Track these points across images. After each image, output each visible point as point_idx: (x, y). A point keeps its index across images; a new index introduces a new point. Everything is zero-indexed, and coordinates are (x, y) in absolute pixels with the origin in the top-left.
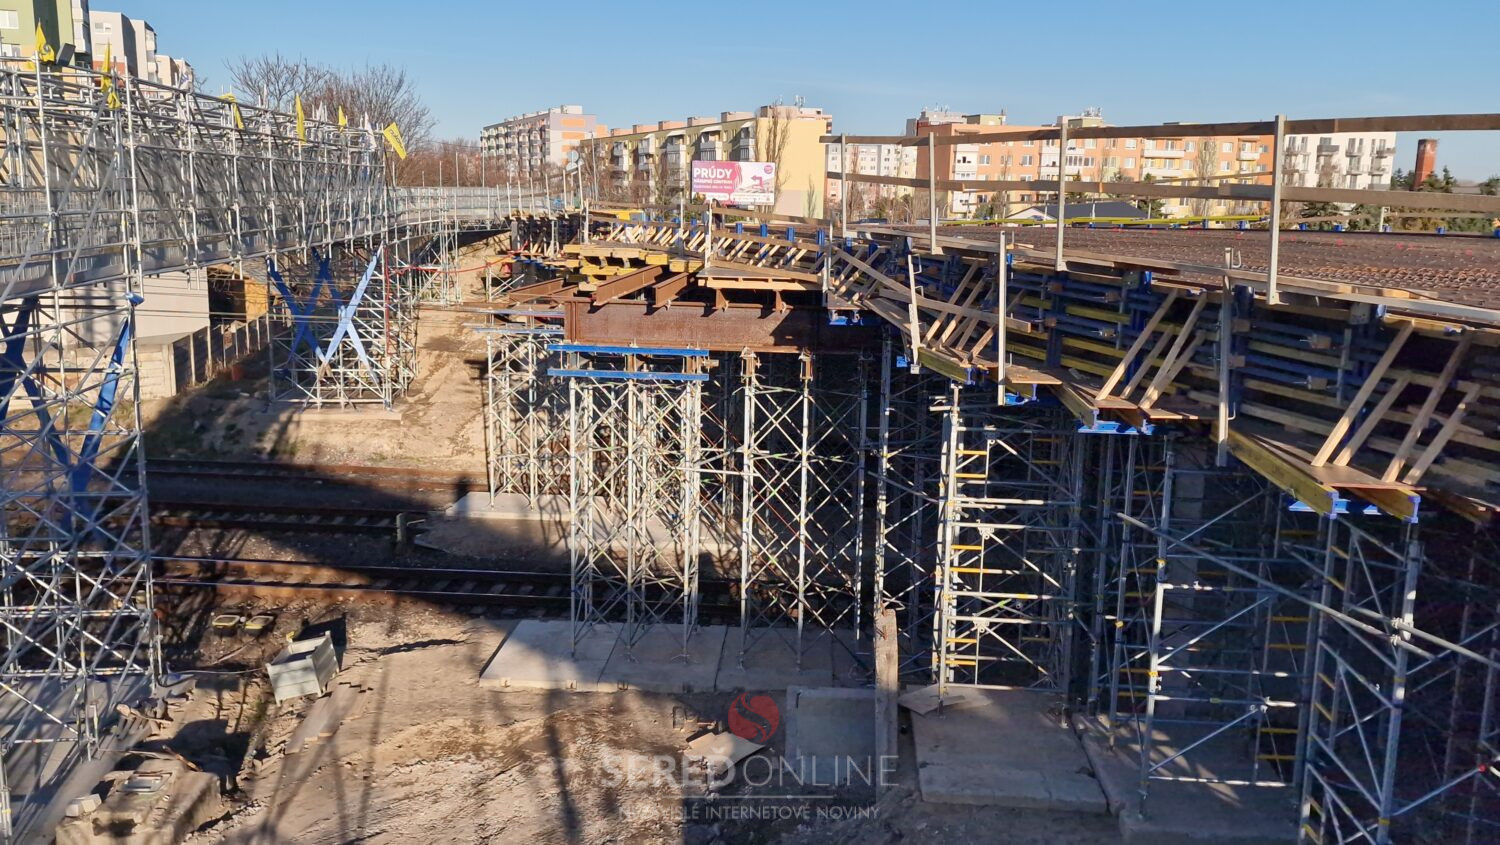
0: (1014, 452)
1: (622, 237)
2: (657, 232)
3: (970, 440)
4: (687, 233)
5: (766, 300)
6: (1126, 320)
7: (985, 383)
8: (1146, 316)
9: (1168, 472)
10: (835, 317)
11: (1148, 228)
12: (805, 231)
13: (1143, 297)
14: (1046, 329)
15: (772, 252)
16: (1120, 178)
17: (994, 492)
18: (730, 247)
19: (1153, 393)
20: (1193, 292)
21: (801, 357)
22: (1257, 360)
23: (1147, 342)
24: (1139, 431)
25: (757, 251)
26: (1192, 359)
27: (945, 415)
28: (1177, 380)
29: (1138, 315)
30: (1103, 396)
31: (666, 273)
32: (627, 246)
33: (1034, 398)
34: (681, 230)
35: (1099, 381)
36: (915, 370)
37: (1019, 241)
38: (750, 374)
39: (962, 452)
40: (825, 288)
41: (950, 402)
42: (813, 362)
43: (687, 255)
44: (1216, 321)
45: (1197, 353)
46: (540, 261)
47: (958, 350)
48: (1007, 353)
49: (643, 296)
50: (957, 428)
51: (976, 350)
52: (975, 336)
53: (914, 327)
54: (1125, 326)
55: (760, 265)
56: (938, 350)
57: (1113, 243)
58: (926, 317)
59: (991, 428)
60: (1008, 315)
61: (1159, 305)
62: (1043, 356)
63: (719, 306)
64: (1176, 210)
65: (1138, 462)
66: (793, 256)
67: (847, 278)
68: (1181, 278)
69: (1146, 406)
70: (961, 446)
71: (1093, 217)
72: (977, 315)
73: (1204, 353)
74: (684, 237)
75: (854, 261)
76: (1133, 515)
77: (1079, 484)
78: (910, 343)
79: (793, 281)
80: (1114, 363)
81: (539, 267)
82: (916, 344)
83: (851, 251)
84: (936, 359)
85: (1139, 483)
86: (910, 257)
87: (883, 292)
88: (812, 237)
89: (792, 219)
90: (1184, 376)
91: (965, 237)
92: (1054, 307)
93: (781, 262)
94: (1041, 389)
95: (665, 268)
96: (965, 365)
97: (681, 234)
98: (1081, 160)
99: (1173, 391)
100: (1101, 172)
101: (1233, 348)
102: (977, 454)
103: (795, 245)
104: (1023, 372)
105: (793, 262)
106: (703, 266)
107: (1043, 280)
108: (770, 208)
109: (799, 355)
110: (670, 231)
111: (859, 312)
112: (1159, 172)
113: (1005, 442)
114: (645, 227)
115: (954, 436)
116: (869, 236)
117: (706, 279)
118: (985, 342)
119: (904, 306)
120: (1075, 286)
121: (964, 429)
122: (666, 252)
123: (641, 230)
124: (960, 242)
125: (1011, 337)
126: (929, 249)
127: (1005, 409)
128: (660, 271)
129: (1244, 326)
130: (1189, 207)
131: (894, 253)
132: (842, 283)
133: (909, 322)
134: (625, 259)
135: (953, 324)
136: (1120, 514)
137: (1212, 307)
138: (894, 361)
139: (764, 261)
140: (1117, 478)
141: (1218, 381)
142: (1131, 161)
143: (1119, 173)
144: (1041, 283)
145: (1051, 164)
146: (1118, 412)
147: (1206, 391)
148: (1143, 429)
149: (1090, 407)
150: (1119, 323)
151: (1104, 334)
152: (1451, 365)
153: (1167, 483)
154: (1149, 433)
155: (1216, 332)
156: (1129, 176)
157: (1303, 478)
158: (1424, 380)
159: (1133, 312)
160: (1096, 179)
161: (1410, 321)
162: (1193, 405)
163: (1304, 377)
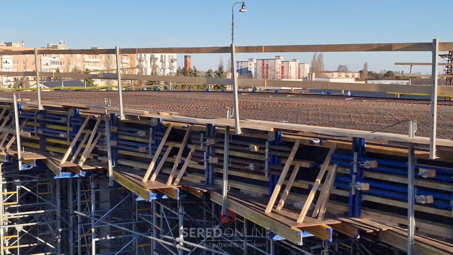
0: (30, 191)
3: (9, 187)
6: (71, 129)
7: (12, 161)
8: (78, 127)
9: (93, 191)
11: (85, 91)
13: (76, 119)
14: (38, 135)
16: (75, 70)
17: (22, 210)
19: (83, 158)
20: (96, 116)
22: (121, 142)
23: (79, 138)
24: (79, 176)
26: (97, 144)
28: (92, 152)
29: (75, 127)
30: (63, 162)
33: (35, 166)
35: (62, 155)
37: (23, 98)
39: (6, 193)
44: (104, 128)
45: (99, 141)
48: (22, 147)
50: (2, 182)
51: (8, 146)
52: (8, 140)
54: (70, 132)
57: (68, 98)
59: (18, 181)
60: (20, 130)
61: (83, 122)
62: (38, 147)
64: (99, 83)
65: (82, 189)
68: (93, 111)
69: (81, 164)
70: (6, 190)
71: (63, 87)
72: (7, 131)
73: (101, 142)
76: (82, 211)
77: (59, 201)
80: (67, 147)
85: (82, 198)
90: (95, 151)
92: (41, 125)
94: (38, 161)
96: (3, 153)
98: (58, 62)
99: (91, 157)
100: (67, 68)
101: (112, 138)
102: (13, 193)
104: (30, 154)
107: (35, 114)
112: (91, 67)
113: (25, 186)
118: (11, 143)
120: (48, 116)
121: (5, 182)
125: (23, 139)
127: (23, 172)
129: (115, 129)
130: (105, 82)
136: (75, 212)
137: (103, 122)
140: (74, 197)
141: (107, 152)
142: (80, 63)
143: (75, 68)
144: (34, 116)
145: (46, 64)
146: (70, 168)
147: (104, 156)
148: (81, 174)
149: (58, 167)
150: (68, 131)
151: (62, 136)
152: (185, 139)
153: (93, 196)
154: (83, 176)
155: (105, 132)
156: (79, 69)
157: (139, 187)
158: (177, 145)
159: (73, 126)
160: (66, 71)
161: (171, 124)
162: (100, 163)
163: (138, 147)
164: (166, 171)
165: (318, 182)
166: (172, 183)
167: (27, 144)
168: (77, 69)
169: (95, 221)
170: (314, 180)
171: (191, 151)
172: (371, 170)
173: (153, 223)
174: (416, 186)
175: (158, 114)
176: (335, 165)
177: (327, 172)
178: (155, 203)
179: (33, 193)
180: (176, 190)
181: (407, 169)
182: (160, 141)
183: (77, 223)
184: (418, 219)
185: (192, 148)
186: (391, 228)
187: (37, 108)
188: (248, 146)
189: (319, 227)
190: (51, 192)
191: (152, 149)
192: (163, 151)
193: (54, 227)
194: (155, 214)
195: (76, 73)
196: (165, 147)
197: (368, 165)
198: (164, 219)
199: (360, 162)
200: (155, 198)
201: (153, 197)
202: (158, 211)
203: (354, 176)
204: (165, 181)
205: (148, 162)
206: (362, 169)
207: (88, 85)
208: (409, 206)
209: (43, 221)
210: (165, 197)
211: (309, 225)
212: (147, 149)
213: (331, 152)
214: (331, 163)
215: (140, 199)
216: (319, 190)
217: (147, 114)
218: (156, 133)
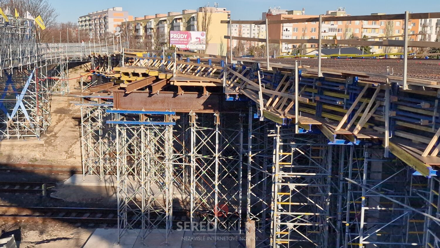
0: (303, 153)
1: (139, 64)
2: (154, 62)
3: (286, 148)
4: (166, 62)
5: (199, 90)
6: (348, 97)
7: (290, 124)
8: (356, 95)
9: (366, 161)
10: (228, 97)
11: (362, 58)
12: (215, 61)
13: (354, 87)
14: (315, 101)
15: (202, 70)
16: (353, 37)
17: (294, 170)
18: (185, 68)
19: (359, 127)
20: (375, 85)
21: (215, 114)
22: (401, 113)
23: (356, 106)
24: (353, 144)
25: (196, 69)
26: (374, 113)
27: (274, 138)
28: (368, 122)
29: (353, 95)
30: (338, 129)
31: (157, 79)
32: (141, 68)
33: (310, 130)
34: (164, 61)
35: (337, 123)
36: (262, 119)
37: (303, 64)
38: (193, 121)
39: (282, 153)
40: (224, 85)
41: (276, 133)
42: (220, 116)
43: (166, 72)
44: (384, 97)
45: (376, 110)
46: (103, 74)
47: (279, 111)
48: (299, 111)
49: (148, 89)
50: (279, 143)
51: (287, 110)
52: (287, 105)
53: (261, 101)
54: (347, 100)
55: (197, 75)
56: (271, 111)
57: (346, 65)
58: (266, 97)
59: (293, 143)
60: (299, 96)
61: (361, 91)
62: (314, 112)
63: (179, 93)
64: (377, 51)
65: (354, 156)
66: (211, 72)
67: (233, 80)
68: (372, 80)
69: (356, 133)
70: (282, 151)
71: (340, 54)
72: (287, 96)
73: (379, 111)
74: (165, 64)
75: (236, 73)
76: (352, 179)
77: (330, 166)
78: (259, 108)
79: (211, 82)
80: (343, 115)
81: (103, 77)
82: (262, 108)
83: (235, 69)
84: (270, 115)
85: (354, 166)
86: (259, 72)
87: (248, 87)
88: (219, 63)
89: (210, 56)
90: (371, 120)
91: (282, 63)
92: (318, 92)
93: (206, 74)
94: (314, 127)
95: (157, 77)
96: (282, 117)
97: (164, 63)
98: (336, 29)
99: (367, 126)
100: (345, 35)
101: (391, 108)
102: (288, 154)
103: (212, 67)
104: (306, 120)
105: (211, 74)
106: (173, 76)
107: (314, 81)
108: (204, 51)
109: (214, 113)
110: (159, 61)
111: (238, 95)
112: (369, 34)
113: (299, 149)
114: (148, 60)
115: (278, 147)
116: (242, 63)
117: (174, 82)
118: (290, 107)
119: (257, 92)
120: (326, 83)
121: (282, 144)
122: (157, 70)
123: (147, 61)
124: (280, 65)
125: (301, 105)
126: (267, 68)
127: (299, 135)
128: (155, 78)
129: (395, 99)
130: (382, 49)
131: (253, 70)
132: (231, 83)
133: (259, 99)
134: (140, 73)
135: (277, 99)
136: (346, 179)
137: (382, 91)
138: (253, 116)
139: (199, 73)
140: (346, 164)
141: (385, 122)
142: (358, 30)
143: (352, 35)
144: (313, 82)
145: (324, 31)
146: (344, 135)
147: (381, 126)
148: (355, 142)
149: (333, 134)
150: (345, 98)
151: (339, 103)
153: (365, 165)
154: (357, 144)
155: (384, 102)
156: (357, 36)
157: (418, 161)
159: (350, 94)
160: (343, 39)
162: (375, 132)
163: (420, 120)
167: (304, 109)
168: (355, 36)
169: (367, 190)
173: (429, 200)
179: (306, 156)
183: (347, 190)
187: (317, 75)
190: (323, 157)
191: (436, 122)
193: (324, 191)
195: (354, 40)
200: (435, 175)
207: (365, 53)
209: (314, 183)
212: (430, 122)
217: (434, 84)
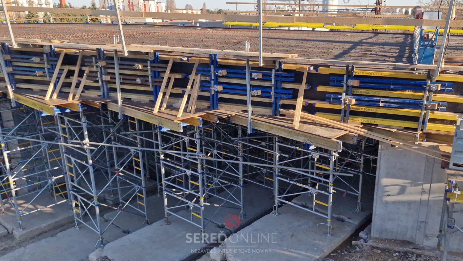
22: (17, 68)
129: (8, 57)
152: (79, 62)
157: (43, 105)
158: (72, 68)
161: (63, 50)
163: (35, 72)
164: (66, 90)
165: (189, 88)
166: (73, 99)
170: (186, 87)
171: (86, 72)
172: (223, 77)
173: (59, 132)
174: (251, 85)
175: (50, 42)
176: (199, 75)
177: (194, 80)
178: (59, 116)
180: (78, 104)
181: (245, 74)
182: (56, 65)
184: (253, 106)
185: (87, 70)
186: (237, 114)
188: (134, 65)
189: (193, 118)
191: (49, 72)
192: (60, 74)
194: (60, 126)
196: (61, 70)
197: (221, 73)
198: (69, 128)
199: (215, 72)
200: (59, 112)
201: (57, 112)
202: (63, 122)
203: (212, 82)
204: (67, 98)
205: (48, 83)
206: (217, 77)
208: (248, 98)
210: (68, 111)
211: (186, 118)
212: (44, 72)
213: (196, 66)
214: (197, 74)
215: (45, 114)
216: (190, 94)
217: (39, 42)
218: (50, 59)
